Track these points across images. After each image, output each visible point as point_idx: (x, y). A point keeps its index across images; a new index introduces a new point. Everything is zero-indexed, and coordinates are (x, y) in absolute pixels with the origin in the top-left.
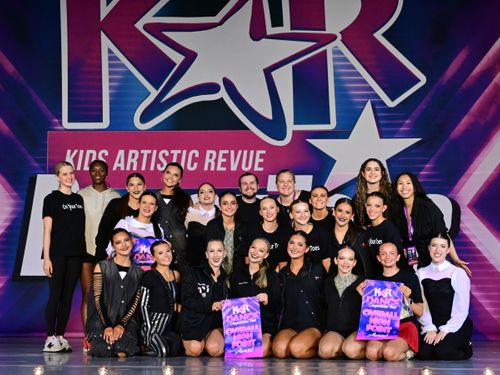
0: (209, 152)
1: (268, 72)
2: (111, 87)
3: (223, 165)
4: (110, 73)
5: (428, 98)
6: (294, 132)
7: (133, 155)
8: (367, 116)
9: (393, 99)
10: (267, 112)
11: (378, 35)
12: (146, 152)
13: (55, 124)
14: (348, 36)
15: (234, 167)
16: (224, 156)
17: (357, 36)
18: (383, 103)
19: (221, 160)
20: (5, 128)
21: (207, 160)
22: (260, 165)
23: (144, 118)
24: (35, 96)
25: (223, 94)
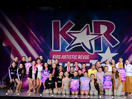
0: (79, 56)
1: (90, 41)
2: (61, 44)
3: (82, 58)
4: (61, 41)
5: (120, 46)
6: (95, 52)
7: (65, 56)
8: (108, 49)
9: (113, 46)
10: (90, 48)
11: (110, 34)
12: (67, 56)
13: (51, 50)
14: (105, 34)
15: (83, 58)
16: (82, 56)
17: (106, 34)
18: (111, 47)
19: (81, 57)
20: (42, 51)
21: (79, 57)
22: (88, 58)
23: (67, 49)
24: (48, 45)
25: (82, 45)
